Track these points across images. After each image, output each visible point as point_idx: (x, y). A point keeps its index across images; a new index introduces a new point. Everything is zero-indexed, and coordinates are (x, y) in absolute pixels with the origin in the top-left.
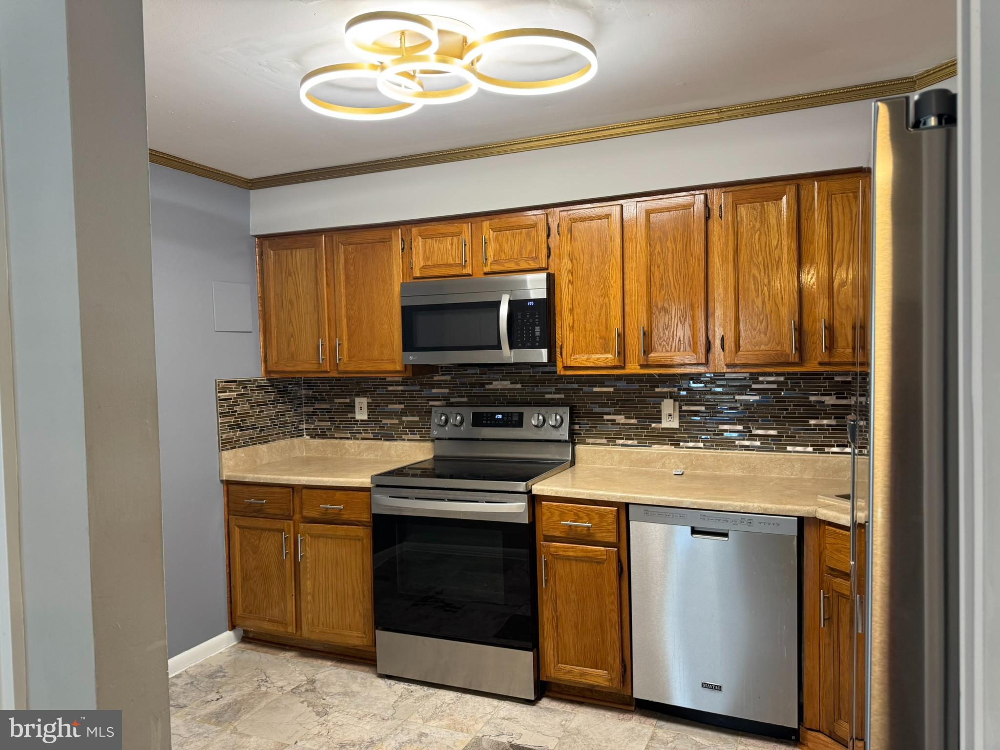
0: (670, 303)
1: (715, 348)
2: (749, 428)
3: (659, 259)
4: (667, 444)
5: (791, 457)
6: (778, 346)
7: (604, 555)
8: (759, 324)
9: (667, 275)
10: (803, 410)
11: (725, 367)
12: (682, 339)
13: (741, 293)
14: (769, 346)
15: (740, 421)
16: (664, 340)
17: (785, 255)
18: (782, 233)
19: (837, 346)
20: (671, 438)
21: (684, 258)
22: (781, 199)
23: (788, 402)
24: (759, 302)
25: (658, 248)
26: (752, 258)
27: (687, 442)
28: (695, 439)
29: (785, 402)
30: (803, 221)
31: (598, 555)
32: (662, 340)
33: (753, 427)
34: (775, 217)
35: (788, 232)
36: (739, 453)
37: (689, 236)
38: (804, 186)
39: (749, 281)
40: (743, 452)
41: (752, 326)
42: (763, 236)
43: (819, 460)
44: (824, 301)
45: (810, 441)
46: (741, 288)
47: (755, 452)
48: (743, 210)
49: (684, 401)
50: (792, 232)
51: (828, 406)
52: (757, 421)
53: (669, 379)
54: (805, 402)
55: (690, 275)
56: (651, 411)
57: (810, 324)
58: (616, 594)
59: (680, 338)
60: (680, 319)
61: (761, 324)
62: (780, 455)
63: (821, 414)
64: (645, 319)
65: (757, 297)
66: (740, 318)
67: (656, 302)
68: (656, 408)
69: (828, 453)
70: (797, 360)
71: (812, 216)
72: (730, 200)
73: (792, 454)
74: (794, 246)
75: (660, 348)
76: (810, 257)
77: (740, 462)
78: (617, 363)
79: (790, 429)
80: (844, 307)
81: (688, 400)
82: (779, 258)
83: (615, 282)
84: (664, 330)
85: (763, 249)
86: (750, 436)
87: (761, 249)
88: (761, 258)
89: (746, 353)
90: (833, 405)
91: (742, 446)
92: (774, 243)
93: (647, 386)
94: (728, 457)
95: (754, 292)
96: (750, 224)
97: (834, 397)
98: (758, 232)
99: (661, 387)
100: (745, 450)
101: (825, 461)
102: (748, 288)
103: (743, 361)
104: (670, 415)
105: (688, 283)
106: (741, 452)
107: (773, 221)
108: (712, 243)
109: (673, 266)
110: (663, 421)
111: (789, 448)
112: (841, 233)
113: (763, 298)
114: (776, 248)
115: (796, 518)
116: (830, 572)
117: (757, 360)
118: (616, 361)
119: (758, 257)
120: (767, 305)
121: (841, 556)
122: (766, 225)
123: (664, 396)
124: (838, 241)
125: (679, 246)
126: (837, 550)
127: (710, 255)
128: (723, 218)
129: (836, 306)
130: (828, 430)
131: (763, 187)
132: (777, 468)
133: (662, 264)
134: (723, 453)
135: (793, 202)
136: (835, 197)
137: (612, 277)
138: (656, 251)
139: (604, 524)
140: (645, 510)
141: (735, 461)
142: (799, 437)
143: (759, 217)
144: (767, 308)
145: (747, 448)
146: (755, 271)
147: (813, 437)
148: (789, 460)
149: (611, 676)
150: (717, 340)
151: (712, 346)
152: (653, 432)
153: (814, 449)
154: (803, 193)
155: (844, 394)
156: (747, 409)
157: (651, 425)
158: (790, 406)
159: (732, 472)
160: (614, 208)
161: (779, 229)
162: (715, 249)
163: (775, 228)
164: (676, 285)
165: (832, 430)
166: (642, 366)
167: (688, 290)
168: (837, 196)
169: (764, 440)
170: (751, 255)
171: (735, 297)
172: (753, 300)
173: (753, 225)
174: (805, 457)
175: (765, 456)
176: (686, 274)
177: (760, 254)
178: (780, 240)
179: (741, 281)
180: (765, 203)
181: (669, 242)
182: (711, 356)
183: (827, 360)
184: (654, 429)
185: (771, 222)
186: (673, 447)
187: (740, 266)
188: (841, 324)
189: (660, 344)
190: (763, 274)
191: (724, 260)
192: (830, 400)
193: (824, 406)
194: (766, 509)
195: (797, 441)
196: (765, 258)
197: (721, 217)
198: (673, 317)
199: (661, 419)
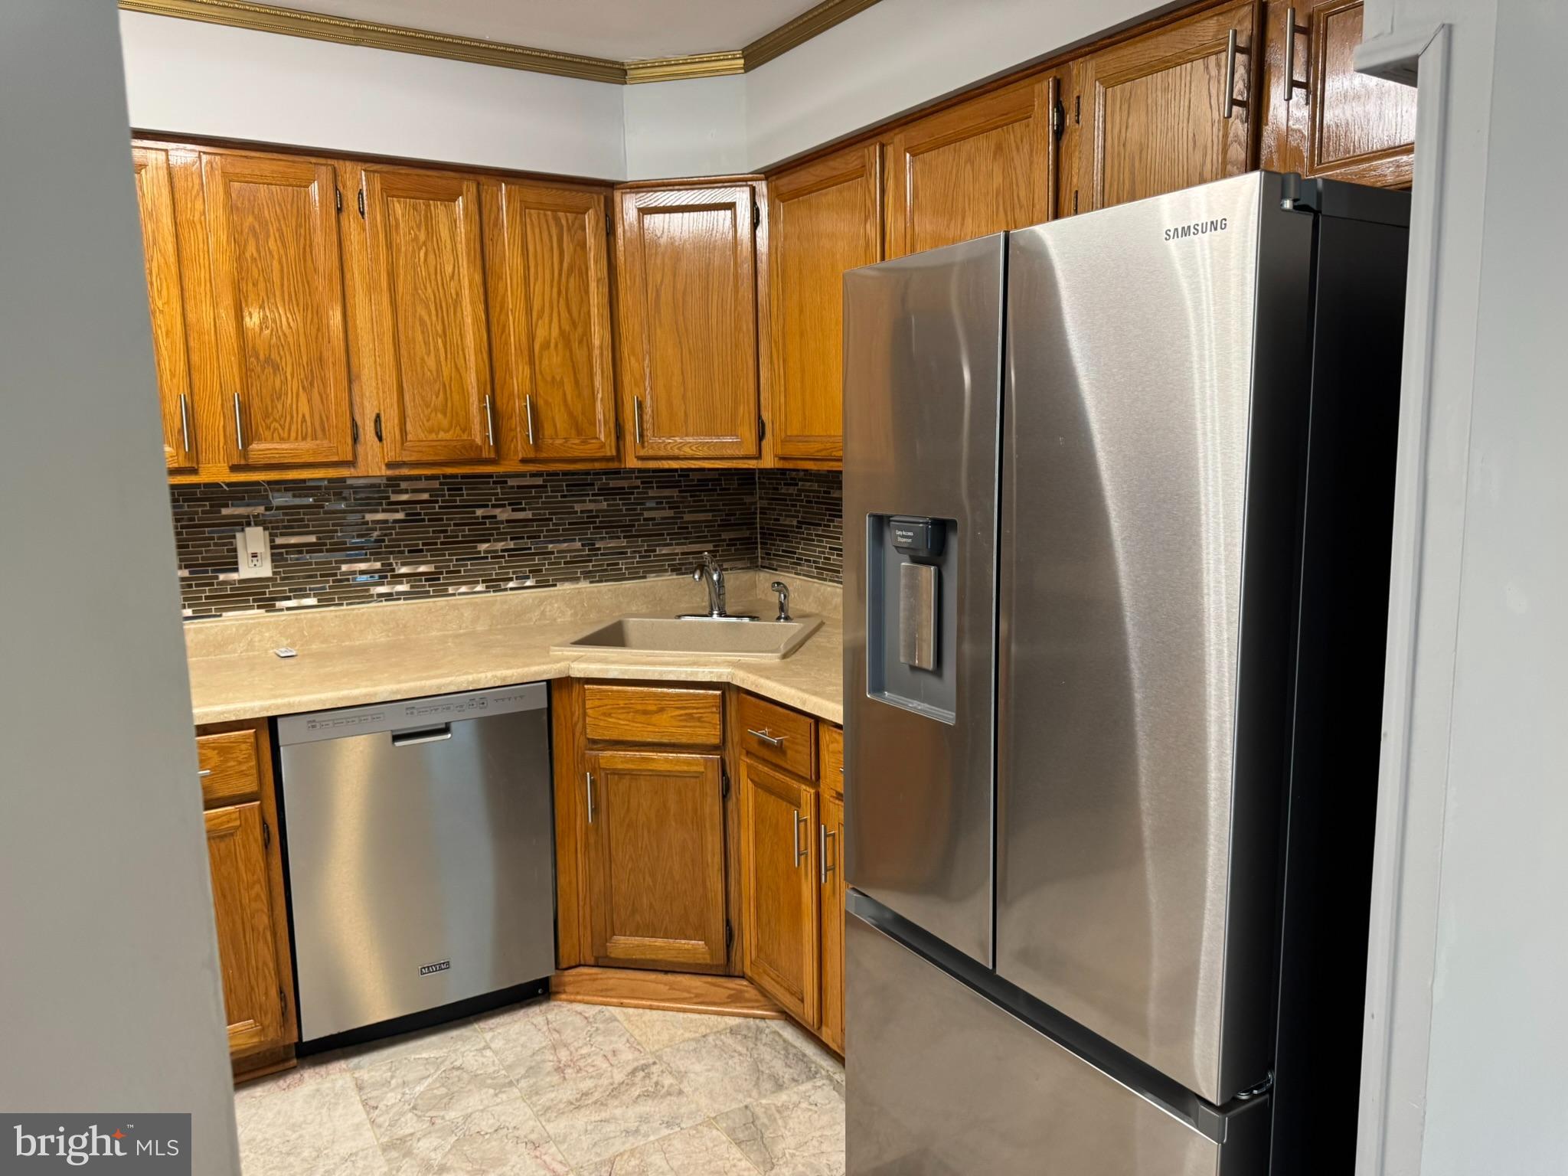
0: (282, 353)
1: (365, 435)
2: (391, 564)
3: (255, 271)
4: (251, 608)
5: (459, 602)
6: (464, 432)
7: (236, 819)
8: (434, 397)
9: (273, 301)
10: (469, 530)
11: (384, 467)
12: (308, 418)
13: (403, 345)
14: (451, 433)
15: (376, 556)
16: (275, 420)
17: (466, 292)
18: (460, 256)
19: (543, 435)
20: (259, 595)
21: (301, 274)
22: (454, 200)
23: (447, 519)
24: (431, 362)
25: (251, 249)
26: (416, 289)
27: (289, 598)
28: (301, 593)
29: (442, 520)
30: (487, 241)
31: (221, 824)
32: (272, 419)
33: (396, 563)
34: (447, 227)
35: (468, 255)
36: (378, 607)
37: (308, 238)
38: (485, 187)
39: (413, 327)
40: (384, 603)
41: (423, 400)
42: (431, 256)
43: (496, 600)
44: (523, 369)
45: (481, 576)
46: (402, 338)
47: (402, 602)
48: (398, 207)
49: (277, 528)
50: (475, 256)
51: (502, 522)
52: (402, 552)
53: (246, 492)
54: (471, 518)
55: (315, 306)
56: (217, 551)
57: (505, 401)
58: (262, 880)
59: (304, 416)
60: (302, 382)
61: (437, 397)
62: (441, 601)
63: (492, 535)
64: (237, 380)
65: (429, 354)
66: (405, 385)
67: (254, 347)
68: (224, 545)
69: (506, 590)
70: (492, 455)
71: (499, 235)
72: (378, 186)
73: (458, 597)
74: (478, 278)
75: (268, 434)
76: (499, 298)
77: (383, 621)
78: (183, 463)
79: (451, 561)
80: (549, 379)
81: (285, 527)
82: (457, 294)
83: (167, 303)
84: (272, 401)
85: (433, 277)
86: (393, 577)
87: (429, 275)
88: (429, 290)
89: (418, 444)
90: (508, 521)
91: (380, 595)
92: (449, 269)
93: (205, 505)
94: (363, 614)
95: (423, 346)
96: (410, 233)
97: (509, 508)
98: (424, 248)
99: (233, 505)
100: (386, 600)
101: (505, 602)
102: (414, 339)
103: (414, 458)
104: (254, 555)
105: (312, 318)
106: (380, 604)
107: (445, 233)
108: (348, 255)
109: (282, 285)
110: (241, 567)
111: (451, 590)
112: (540, 269)
113: (437, 357)
114: (452, 277)
115: (545, 683)
116: (591, 746)
117: (436, 454)
118: (181, 458)
119: (426, 289)
120: (444, 367)
121: (610, 720)
122: (435, 239)
123: (243, 523)
124: (536, 279)
125: (292, 252)
126: (604, 714)
127: (348, 276)
128: (366, 215)
129: (539, 377)
130: (503, 557)
131: (428, 176)
132: (438, 621)
133: (261, 278)
134: (353, 609)
135: (473, 208)
136: (530, 214)
137: (160, 292)
138: (248, 255)
139: (232, 763)
140: (309, 722)
141: (375, 620)
142: (465, 571)
143: (423, 223)
144: (445, 374)
145: (388, 596)
146: (421, 311)
147: (484, 570)
148: (455, 607)
149: (261, 1025)
150: (367, 422)
151: (361, 430)
152: (221, 590)
153: (487, 587)
154: (486, 198)
155: (521, 504)
156: (386, 535)
157: (217, 578)
158: (449, 525)
159: (369, 638)
160: (152, 155)
161: (454, 249)
162: (355, 266)
163: (449, 247)
164: (290, 320)
165: (509, 556)
166: (234, 468)
167: (314, 331)
168: (532, 211)
169: (415, 581)
170: (415, 283)
171: (395, 350)
172: (422, 359)
173: (415, 234)
174: (477, 600)
175: (420, 605)
176: (307, 304)
177: (428, 285)
178: (456, 265)
179: (401, 326)
180: (431, 202)
181: (271, 243)
182: (360, 449)
183: (532, 455)
184: (225, 583)
185: (442, 235)
186: (263, 611)
187: (399, 298)
188: (546, 402)
189: (268, 428)
190: (434, 318)
191: (371, 288)
192: (503, 514)
193: (497, 523)
194: (504, 679)
195: (463, 577)
196: (436, 291)
197: (362, 213)
198: (289, 378)
199: (236, 563)
